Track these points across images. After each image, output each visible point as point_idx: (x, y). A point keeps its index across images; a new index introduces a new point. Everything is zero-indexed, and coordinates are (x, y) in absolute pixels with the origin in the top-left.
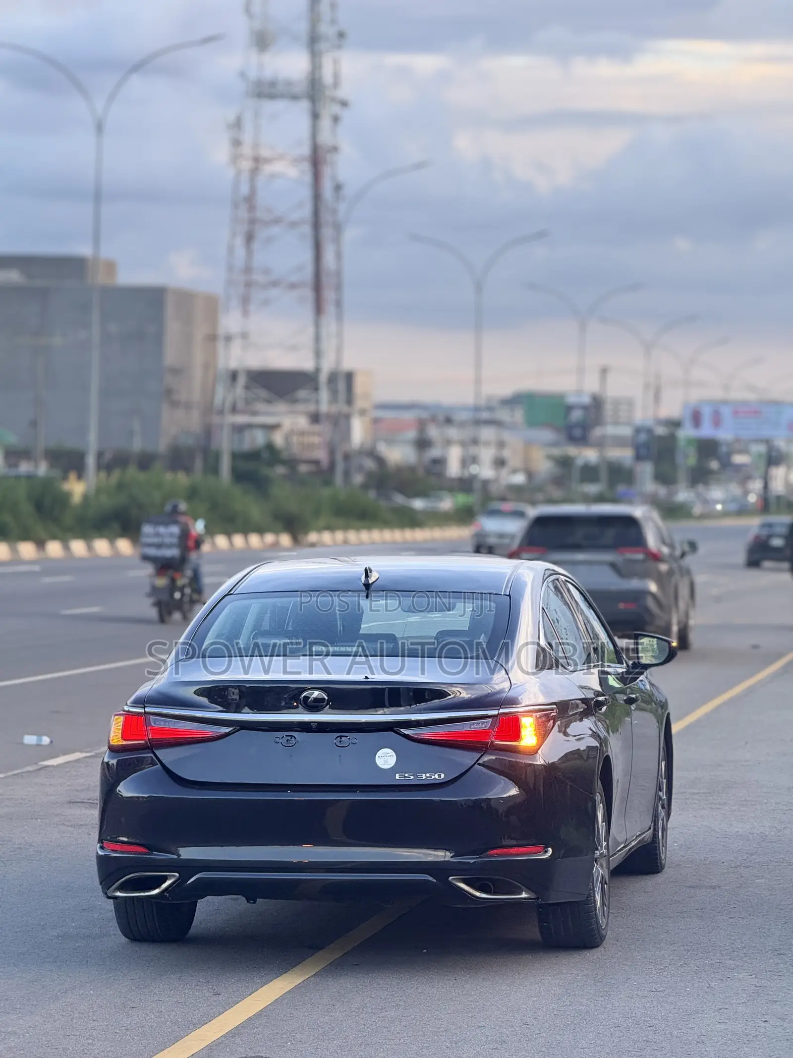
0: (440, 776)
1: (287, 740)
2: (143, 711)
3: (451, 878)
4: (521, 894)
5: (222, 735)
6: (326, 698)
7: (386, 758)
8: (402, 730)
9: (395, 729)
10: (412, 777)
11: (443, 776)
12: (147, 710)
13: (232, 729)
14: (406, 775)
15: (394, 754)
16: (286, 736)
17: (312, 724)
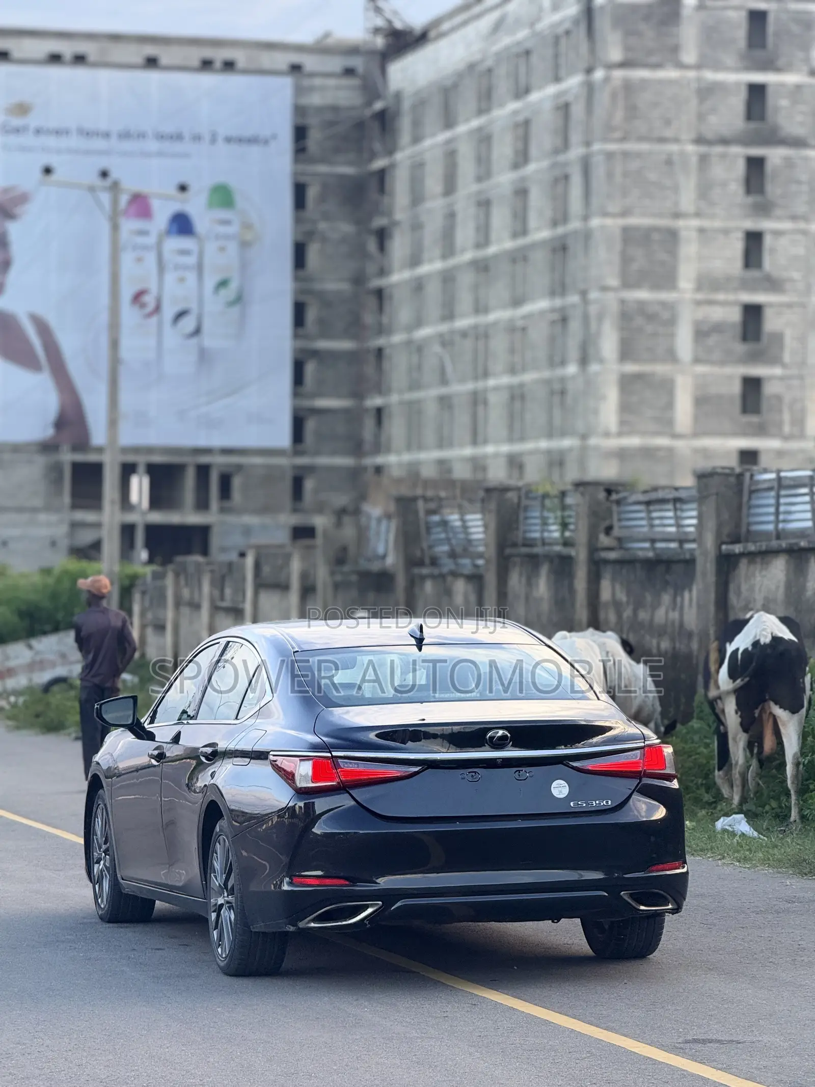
0: (607, 802)
1: (472, 776)
2: (330, 755)
3: (622, 893)
4: (668, 905)
5: (412, 774)
6: (509, 735)
7: (560, 789)
8: (570, 763)
9: (564, 762)
10: (584, 805)
11: (610, 802)
12: (334, 754)
13: (421, 767)
14: (579, 803)
15: (566, 785)
16: (469, 772)
17: (498, 760)
